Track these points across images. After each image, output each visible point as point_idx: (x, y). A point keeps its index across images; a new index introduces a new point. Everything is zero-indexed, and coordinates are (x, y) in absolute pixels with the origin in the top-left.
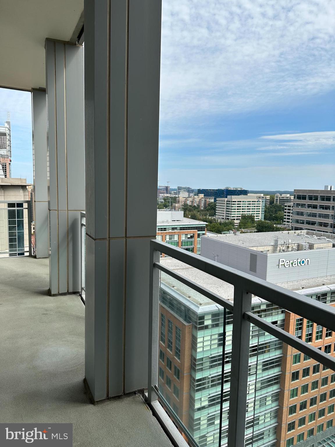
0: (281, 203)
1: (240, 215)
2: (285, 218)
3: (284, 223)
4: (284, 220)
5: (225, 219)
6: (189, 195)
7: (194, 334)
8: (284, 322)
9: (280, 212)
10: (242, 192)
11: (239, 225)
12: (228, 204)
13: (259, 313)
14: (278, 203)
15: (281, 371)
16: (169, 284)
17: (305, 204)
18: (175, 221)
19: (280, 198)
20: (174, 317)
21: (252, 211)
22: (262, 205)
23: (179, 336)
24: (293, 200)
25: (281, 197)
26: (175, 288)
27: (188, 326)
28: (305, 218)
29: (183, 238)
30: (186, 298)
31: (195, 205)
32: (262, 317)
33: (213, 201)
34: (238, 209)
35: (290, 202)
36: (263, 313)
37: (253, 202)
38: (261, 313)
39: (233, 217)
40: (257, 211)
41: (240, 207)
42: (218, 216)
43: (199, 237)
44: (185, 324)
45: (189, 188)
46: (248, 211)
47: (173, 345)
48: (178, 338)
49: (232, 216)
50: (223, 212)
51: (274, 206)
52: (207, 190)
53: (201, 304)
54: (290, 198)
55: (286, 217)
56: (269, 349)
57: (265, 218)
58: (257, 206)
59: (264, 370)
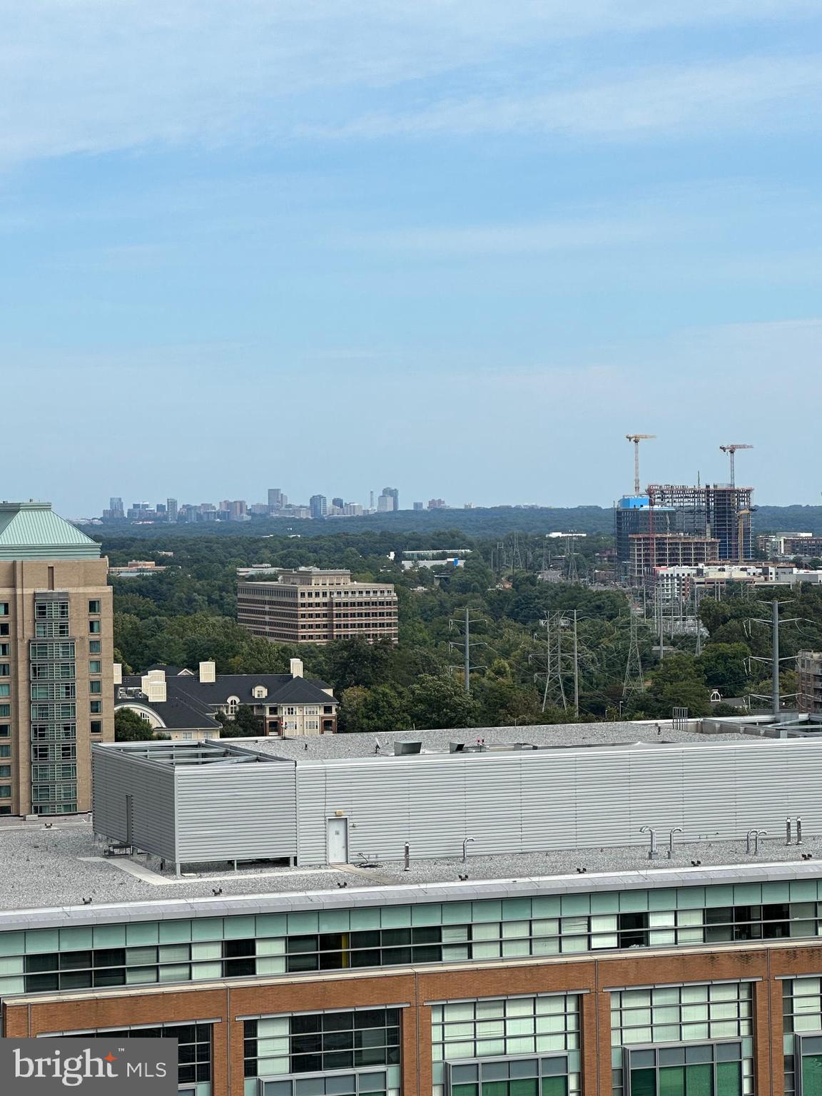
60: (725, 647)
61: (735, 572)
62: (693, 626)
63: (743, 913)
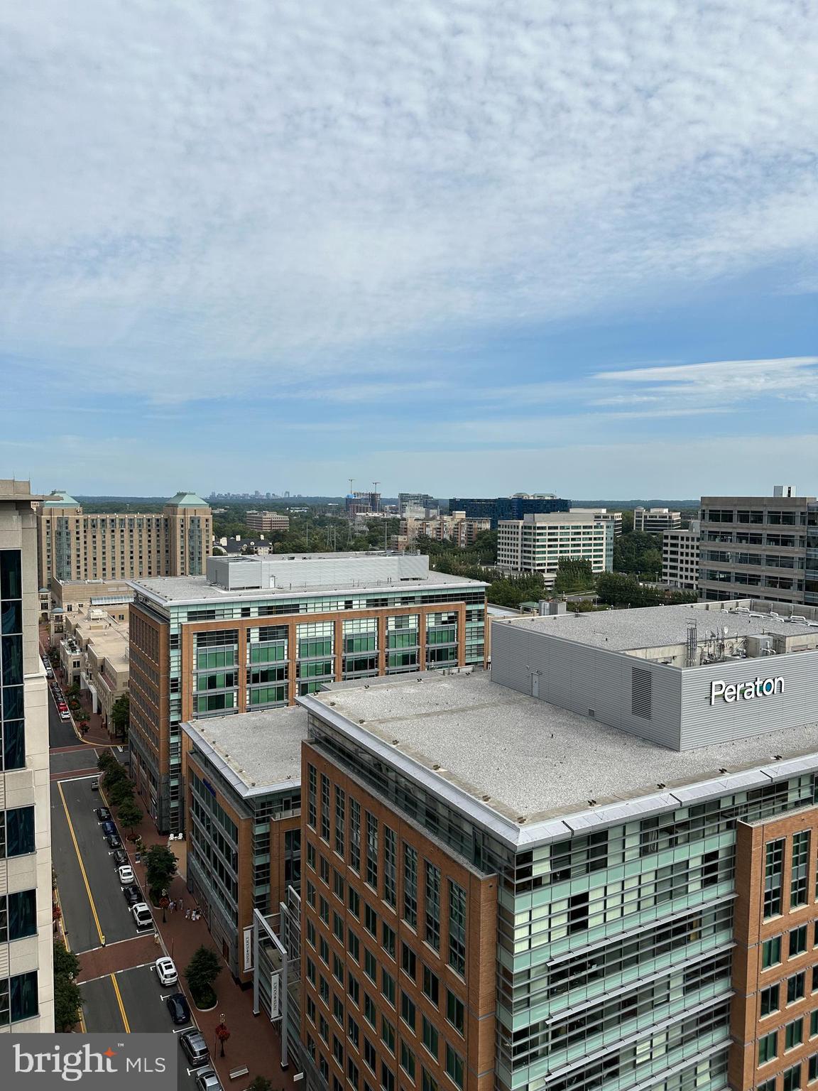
0: (648, 530)
1: (557, 561)
2: (666, 567)
3: (664, 578)
4: (664, 570)
5: (519, 569)
6: (427, 513)
7: (505, 903)
8: (735, 853)
9: (649, 551)
10: (554, 505)
11: (556, 585)
12: (525, 533)
13: (671, 833)
14: (643, 530)
15: (732, 989)
16: (422, 757)
17: (731, 533)
18: (407, 579)
19: (646, 517)
20: (444, 854)
21: (584, 551)
22: (606, 534)
23: (461, 909)
24: (678, 521)
25: (648, 515)
26: (441, 770)
27: (485, 881)
28: (733, 567)
29: (431, 622)
30: (477, 800)
31: (446, 536)
32: (679, 842)
33: (487, 526)
34: (550, 546)
35: (670, 526)
36: (681, 834)
37: (585, 527)
38: (677, 832)
39: (539, 565)
40: (595, 551)
41: (556, 540)
42: (503, 564)
43: (471, 620)
44: (478, 876)
45: (426, 497)
46: (574, 551)
47: (443, 934)
48: (456, 913)
49: (537, 562)
50: (516, 554)
51: (633, 536)
52: (472, 500)
53: (521, 820)
54: (670, 517)
55: (669, 563)
56: (700, 931)
57: (615, 568)
58: (595, 539)
59: (687, 990)
60: (373, 534)
61: (376, 515)
62: (365, 528)
63: (376, 600)
